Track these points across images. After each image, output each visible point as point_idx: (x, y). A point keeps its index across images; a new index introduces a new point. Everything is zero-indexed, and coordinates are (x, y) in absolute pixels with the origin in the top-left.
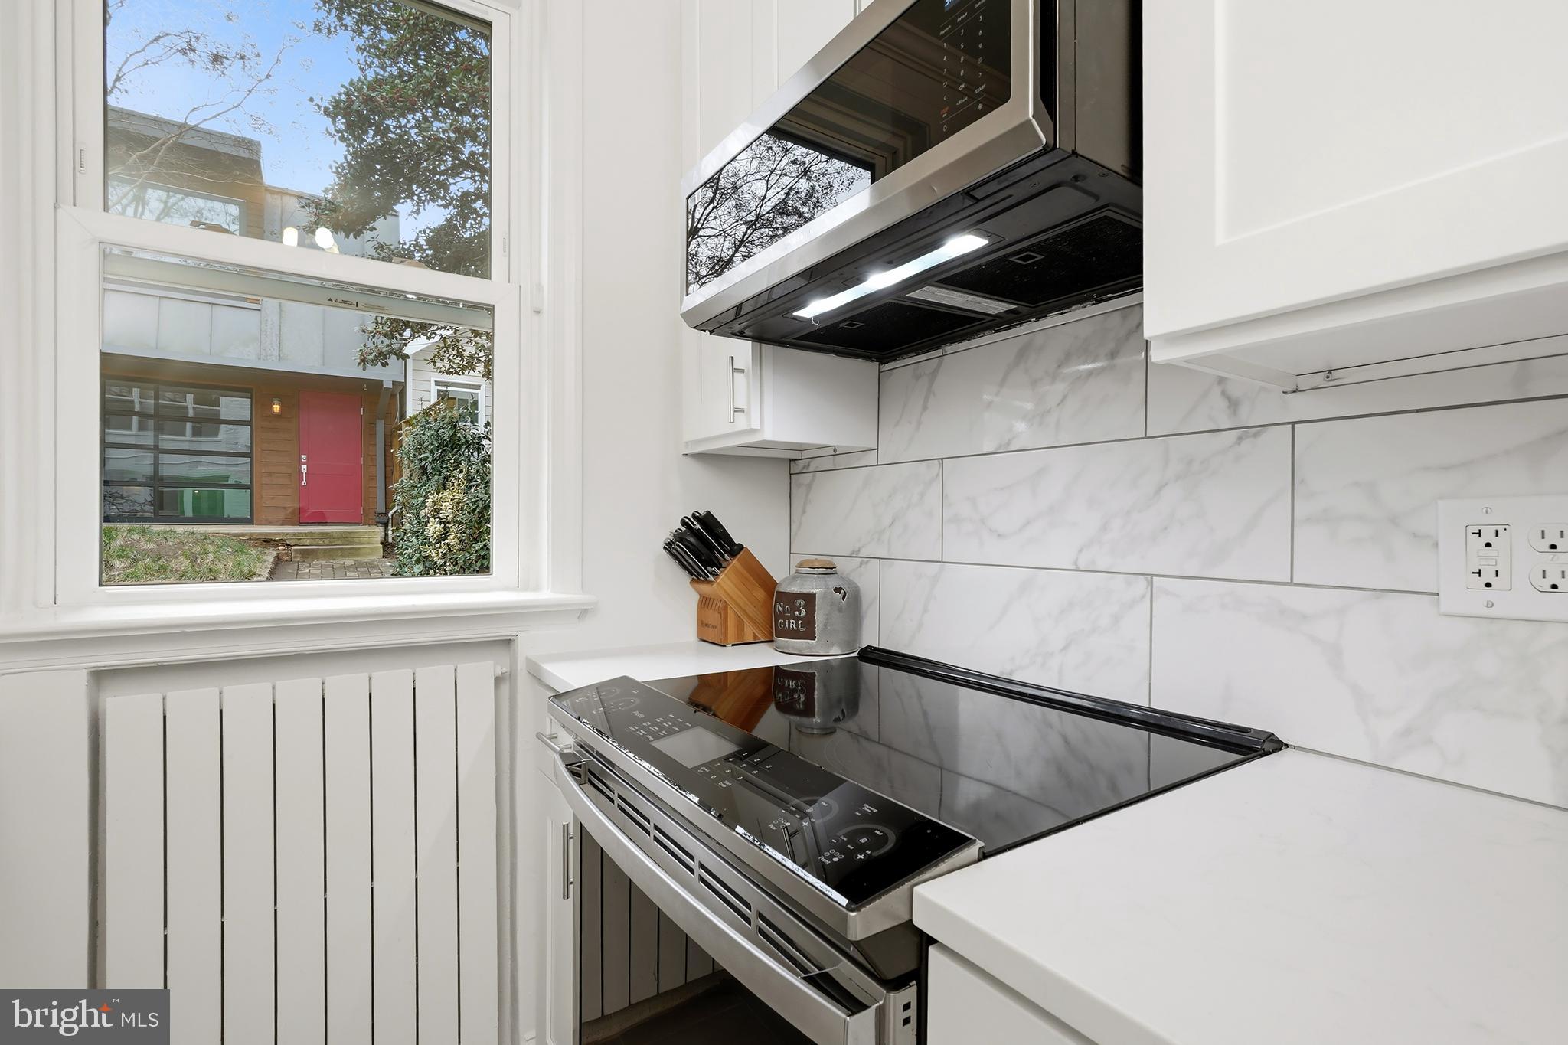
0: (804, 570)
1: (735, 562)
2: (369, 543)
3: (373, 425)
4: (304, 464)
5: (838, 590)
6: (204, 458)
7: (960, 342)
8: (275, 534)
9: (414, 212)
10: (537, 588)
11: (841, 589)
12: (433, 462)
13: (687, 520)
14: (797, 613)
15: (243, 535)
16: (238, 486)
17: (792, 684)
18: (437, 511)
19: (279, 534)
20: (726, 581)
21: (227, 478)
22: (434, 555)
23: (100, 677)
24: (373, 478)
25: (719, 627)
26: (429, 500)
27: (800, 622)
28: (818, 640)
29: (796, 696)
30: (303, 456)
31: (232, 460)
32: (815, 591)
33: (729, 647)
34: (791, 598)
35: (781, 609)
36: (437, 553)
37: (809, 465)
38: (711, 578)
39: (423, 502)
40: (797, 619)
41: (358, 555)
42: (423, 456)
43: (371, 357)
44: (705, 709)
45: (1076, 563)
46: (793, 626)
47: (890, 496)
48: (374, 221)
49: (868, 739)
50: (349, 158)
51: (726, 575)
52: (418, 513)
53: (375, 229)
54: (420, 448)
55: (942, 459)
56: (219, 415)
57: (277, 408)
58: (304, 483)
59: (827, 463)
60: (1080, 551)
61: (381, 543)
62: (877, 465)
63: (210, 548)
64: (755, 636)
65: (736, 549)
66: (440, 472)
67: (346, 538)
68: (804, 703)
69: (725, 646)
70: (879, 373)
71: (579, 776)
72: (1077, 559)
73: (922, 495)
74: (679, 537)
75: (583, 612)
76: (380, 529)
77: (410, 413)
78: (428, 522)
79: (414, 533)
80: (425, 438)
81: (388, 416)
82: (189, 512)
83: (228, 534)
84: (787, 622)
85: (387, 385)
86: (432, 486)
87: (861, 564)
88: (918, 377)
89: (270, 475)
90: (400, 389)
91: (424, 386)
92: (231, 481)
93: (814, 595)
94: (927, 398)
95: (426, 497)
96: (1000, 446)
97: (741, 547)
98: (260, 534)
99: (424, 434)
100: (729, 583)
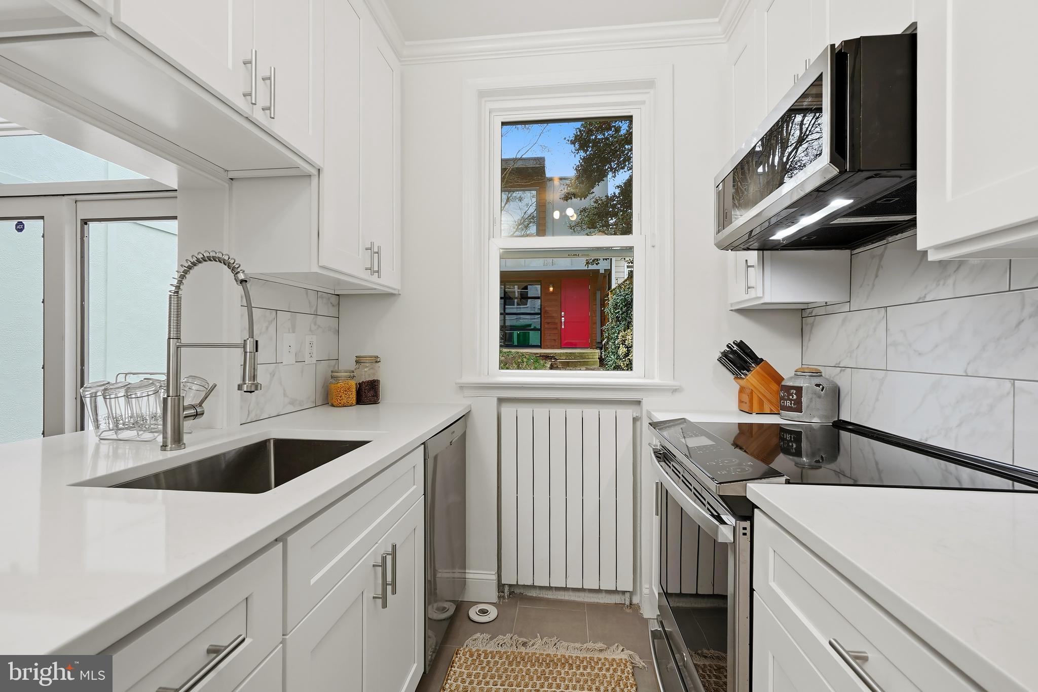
0: (799, 373)
1: (757, 368)
2: (592, 359)
3: (595, 294)
4: (563, 317)
5: (818, 385)
6: (522, 316)
7: (897, 234)
8: (551, 353)
9: (614, 177)
10: (653, 378)
11: (820, 385)
12: (622, 314)
13: (730, 345)
14: (791, 397)
15: (537, 354)
16: (535, 329)
17: (788, 437)
18: (624, 341)
19: (552, 353)
20: (752, 378)
21: (530, 325)
22: (622, 365)
23: (501, 401)
24: (595, 323)
25: (748, 403)
26: (620, 335)
27: (793, 402)
28: (804, 413)
29: (791, 444)
30: (563, 313)
31: (533, 317)
32: (802, 385)
33: (754, 414)
34: (788, 389)
35: (782, 395)
36: (624, 364)
37: (812, 312)
38: (743, 376)
39: (617, 336)
40: (791, 400)
41: (587, 365)
42: (617, 311)
43: (591, 261)
44: (741, 448)
45: (966, 372)
46: (788, 404)
47: (857, 330)
48: (593, 188)
49: (844, 475)
50: (581, 161)
51: (752, 375)
52: (615, 342)
53: (594, 192)
54: (616, 307)
55: (886, 307)
56: (527, 294)
57: (551, 289)
58: (563, 327)
59: (822, 311)
60: (969, 364)
61: (599, 358)
62: (850, 311)
63: (525, 360)
64: (771, 410)
65: (758, 361)
66: (626, 319)
67: (582, 356)
68: (795, 449)
69: (751, 414)
70: (851, 255)
71: (660, 458)
72: (966, 369)
73: (875, 329)
74: (725, 354)
75: (675, 391)
76: (598, 351)
77: (614, 286)
78: (619, 347)
79: (612, 353)
80: (618, 301)
81: (602, 289)
82: (516, 343)
83: (531, 353)
84: (785, 402)
85: (602, 271)
86: (622, 327)
87: (841, 371)
88: (873, 257)
89: (548, 323)
90: (609, 273)
91: (621, 269)
92: (532, 327)
93: (801, 388)
94: (878, 270)
95: (619, 333)
96: (920, 299)
97: (762, 360)
98: (544, 353)
99: (618, 299)
100: (754, 379)
